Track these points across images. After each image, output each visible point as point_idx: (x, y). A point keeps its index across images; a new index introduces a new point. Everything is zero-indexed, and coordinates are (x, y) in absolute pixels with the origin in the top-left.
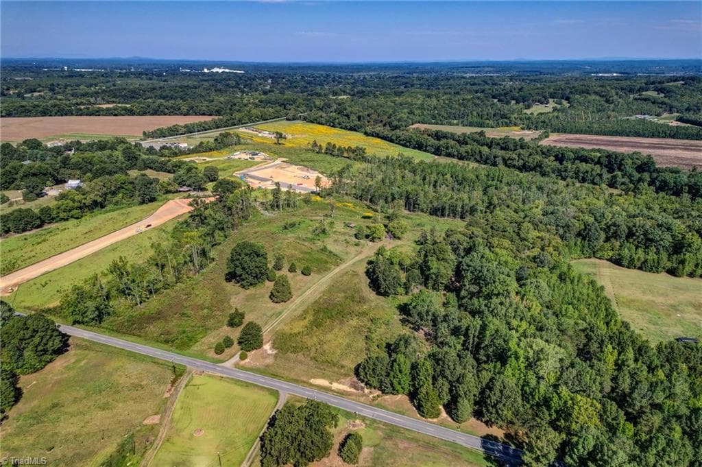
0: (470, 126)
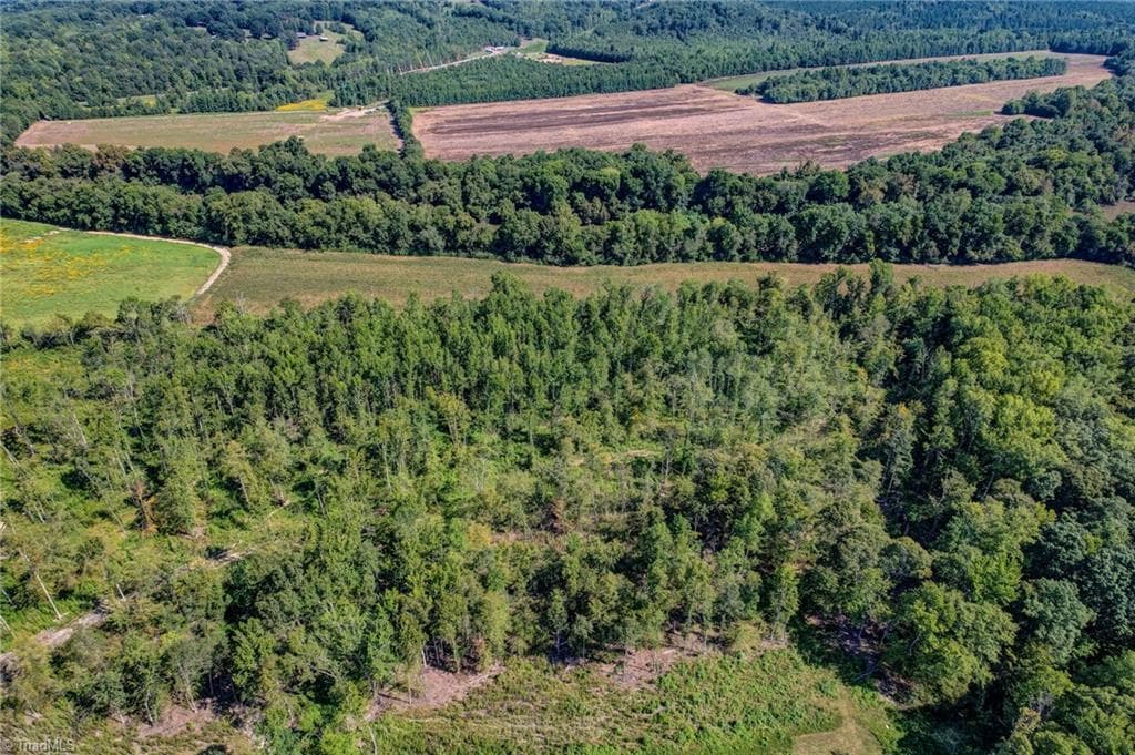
0: (202, 110)
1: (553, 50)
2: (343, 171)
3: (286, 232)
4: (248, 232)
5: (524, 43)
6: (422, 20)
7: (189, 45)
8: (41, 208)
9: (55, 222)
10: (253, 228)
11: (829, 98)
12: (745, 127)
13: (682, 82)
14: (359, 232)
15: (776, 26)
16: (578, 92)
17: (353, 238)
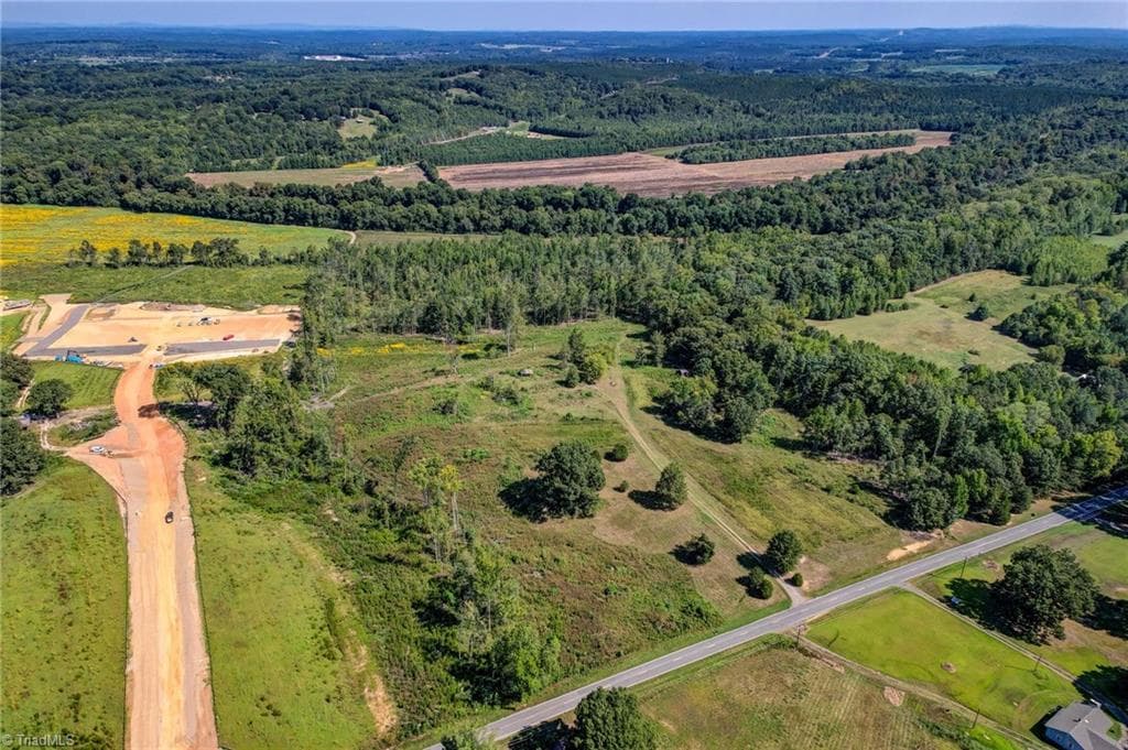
0: (293, 167)
1: (534, 129)
2: (408, 195)
3: (386, 222)
4: (364, 222)
5: (512, 124)
6: (432, 107)
7: (271, 125)
8: (241, 212)
9: (249, 220)
10: (367, 221)
11: (731, 160)
12: (665, 177)
13: (629, 151)
14: (425, 222)
15: (710, 112)
16: (552, 157)
17: (422, 226)
